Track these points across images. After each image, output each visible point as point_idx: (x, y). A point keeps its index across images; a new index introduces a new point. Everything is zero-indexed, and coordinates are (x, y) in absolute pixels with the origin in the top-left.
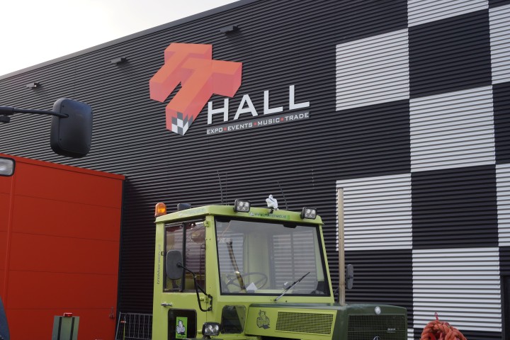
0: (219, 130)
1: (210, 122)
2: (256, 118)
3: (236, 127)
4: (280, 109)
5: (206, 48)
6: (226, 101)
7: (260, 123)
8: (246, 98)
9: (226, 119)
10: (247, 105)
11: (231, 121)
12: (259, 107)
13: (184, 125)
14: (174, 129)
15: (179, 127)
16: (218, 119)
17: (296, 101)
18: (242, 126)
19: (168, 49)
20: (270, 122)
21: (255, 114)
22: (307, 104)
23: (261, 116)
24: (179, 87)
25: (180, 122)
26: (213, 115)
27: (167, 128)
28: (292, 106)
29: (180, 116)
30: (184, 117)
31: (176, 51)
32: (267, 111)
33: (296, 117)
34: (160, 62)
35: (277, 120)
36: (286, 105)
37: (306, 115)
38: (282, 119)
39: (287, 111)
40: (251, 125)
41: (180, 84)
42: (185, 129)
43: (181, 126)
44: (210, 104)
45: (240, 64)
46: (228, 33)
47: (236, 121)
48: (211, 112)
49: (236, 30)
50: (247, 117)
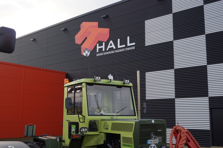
0: (101, 54)
1: (98, 51)
2: (115, 49)
3: (108, 53)
4: (124, 46)
5: (96, 24)
6: (104, 43)
7: (117, 51)
8: (111, 42)
9: (104, 50)
11: (106, 51)
12: (116, 45)
13: (88, 52)
14: (84, 54)
16: (101, 50)
18: (110, 53)
19: (82, 25)
20: (120, 51)
21: (114, 48)
22: (134, 44)
23: (117, 49)
24: (86, 38)
26: (99, 49)
27: (82, 54)
29: (86, 49)
30: (88, 50)
31: (85, 25)
32: (119, 47)
33: (130, 49)
34: (79, 29)
35: (123, 50)
36: (126, 44)
37: (134, 48)
38: (125, 50)
39: (126, 47)
40: (113, 52)
41: (86, 37)
42: (89, 54)
43: (87, 53)
44: (98, 45)
45: (109, 29)
46: (104, 18)
47: (107, 51)
49: (107, 16)
50: (111, 49)
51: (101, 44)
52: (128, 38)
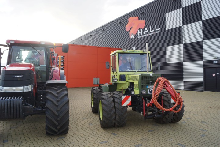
4: (153, 31)
7: (149, 34)
10: (146, 30)
14: (131, 37)
15: (132, 37)
17: (157, 28)
21: (148, 32)
22: (159, 29)
23: (149, 33)
25: (132, 35)
28: (156, 30)
37: (159, 32)
41: (132, 27)
42: (134, 37)
46: (142, 13)
48: (139, 33)
50: (146, 33)
51: (140, 31)
52: (156, 25)
